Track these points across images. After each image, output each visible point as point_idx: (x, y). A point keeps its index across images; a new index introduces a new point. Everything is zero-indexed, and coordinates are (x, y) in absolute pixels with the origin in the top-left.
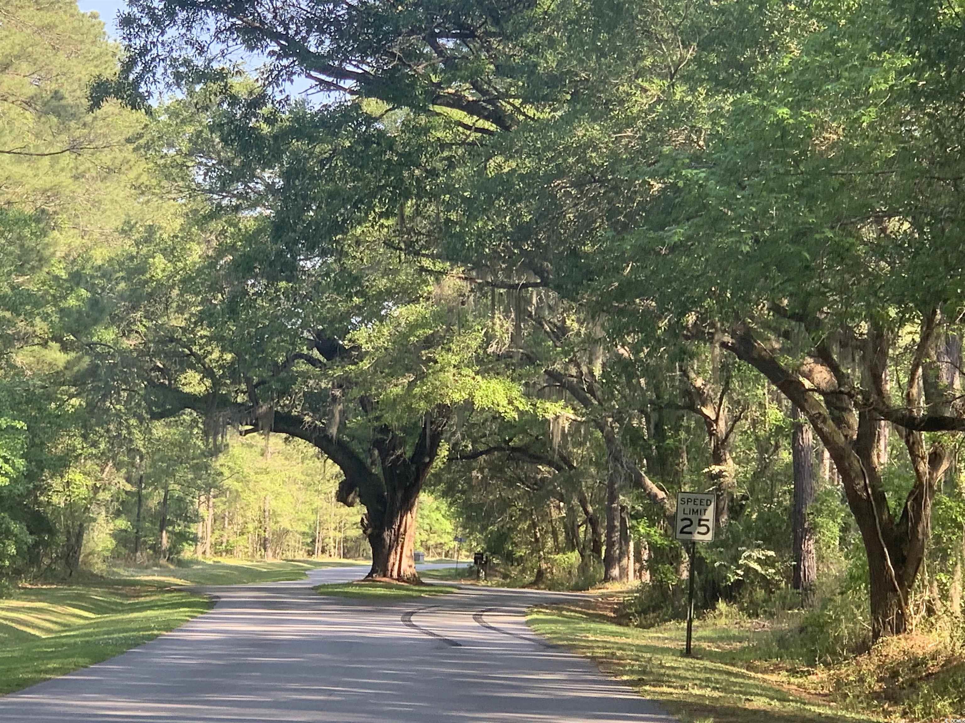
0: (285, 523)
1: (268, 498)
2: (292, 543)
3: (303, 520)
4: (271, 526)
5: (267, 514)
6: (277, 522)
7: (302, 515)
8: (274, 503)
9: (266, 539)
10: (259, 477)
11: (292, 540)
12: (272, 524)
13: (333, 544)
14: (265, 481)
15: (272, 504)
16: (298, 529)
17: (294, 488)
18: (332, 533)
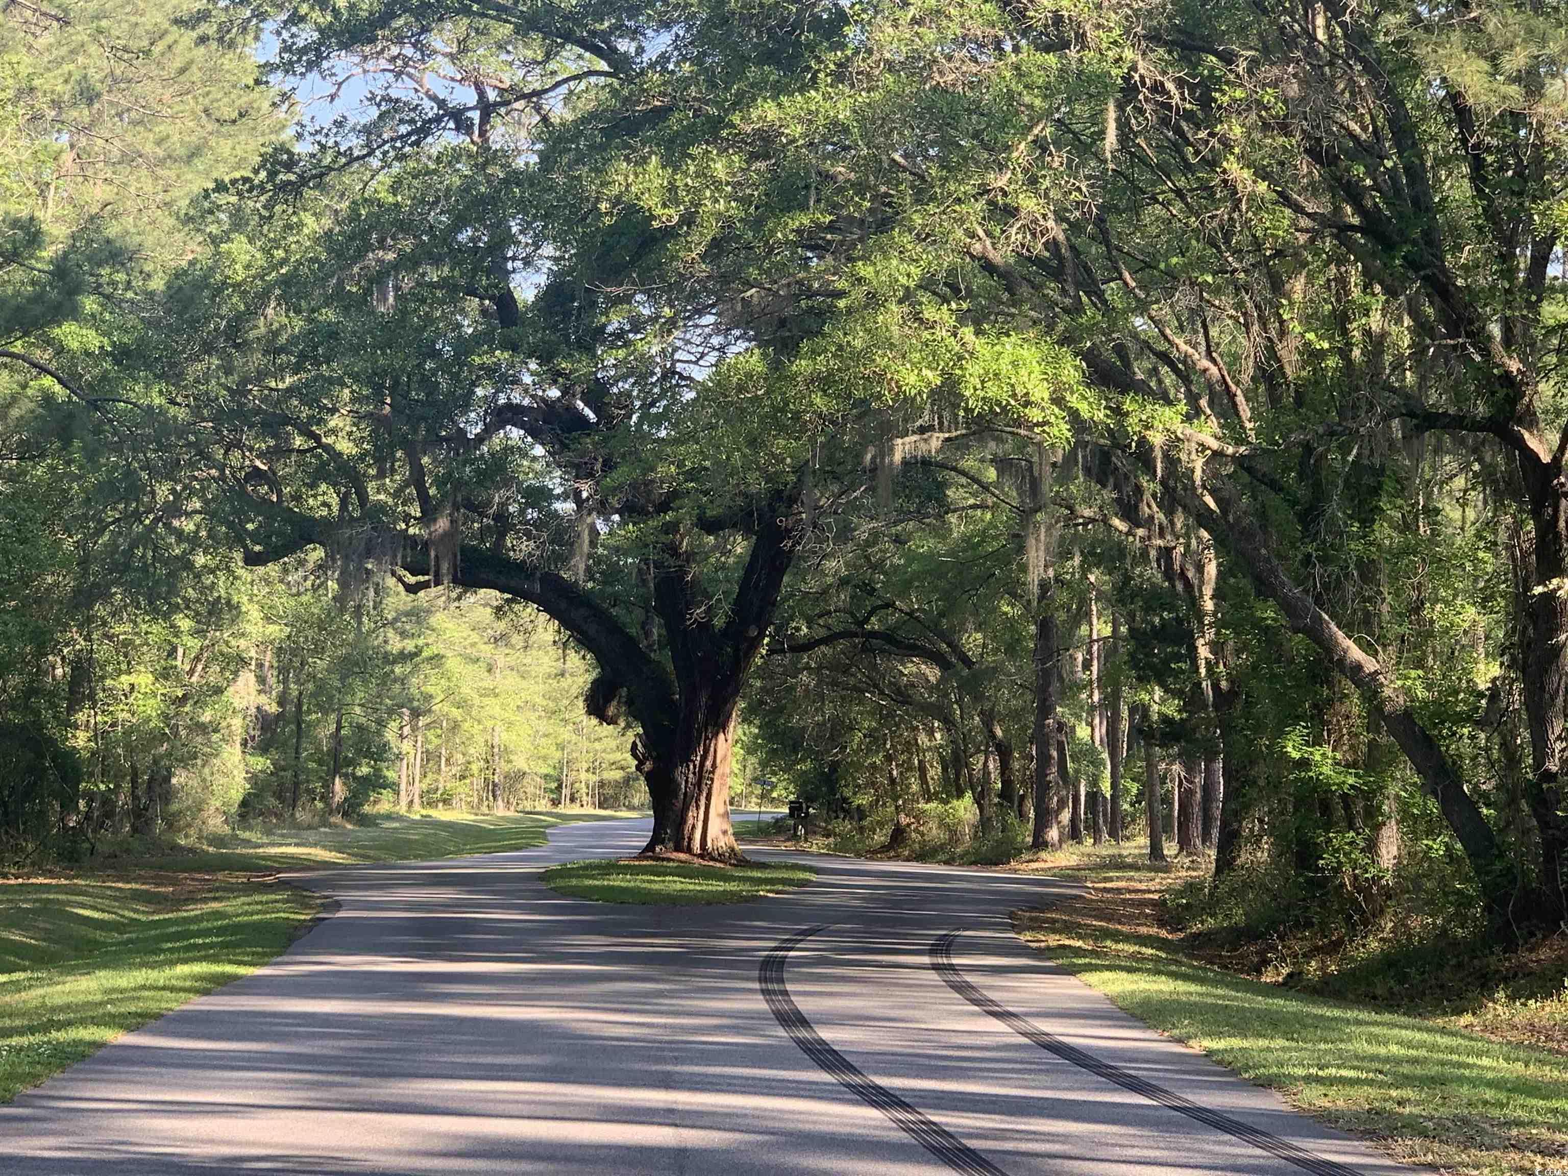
0: (520, 763)
1: (497, 729)
2: (530, 790)
3: (545, 758)
4: (502, 767)
5: (496, 750)
6: (510, 761)
7: (543, 752)
8: (505, 736)
9: (495, 785)
10: (486, 701)
11: (530, 786)
12: (503, 763)
13: (585, 790)
14: (493, 707)
15: (502, 737)
16: (537, 770)
17: (533, 716)
18: (583, 776)
